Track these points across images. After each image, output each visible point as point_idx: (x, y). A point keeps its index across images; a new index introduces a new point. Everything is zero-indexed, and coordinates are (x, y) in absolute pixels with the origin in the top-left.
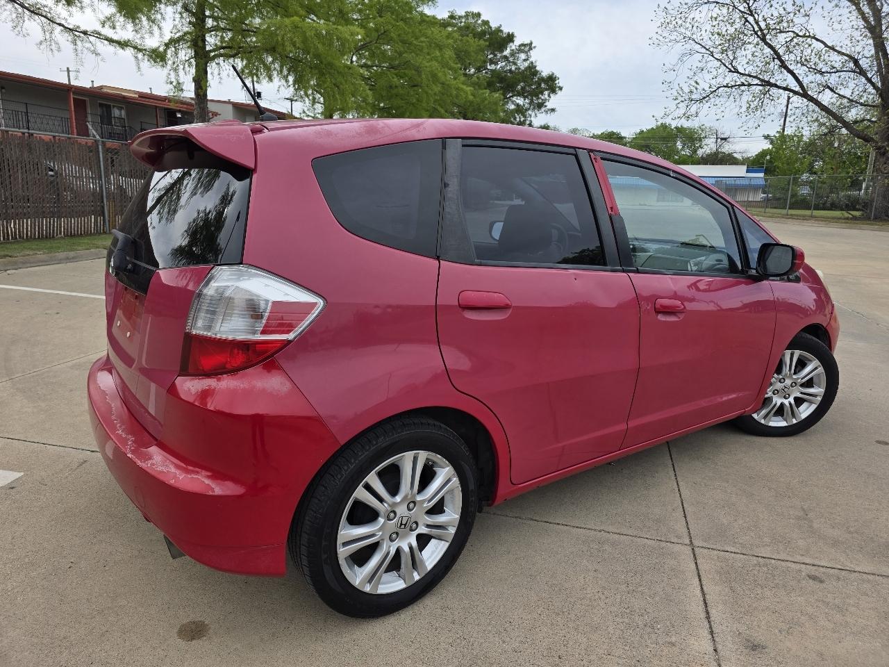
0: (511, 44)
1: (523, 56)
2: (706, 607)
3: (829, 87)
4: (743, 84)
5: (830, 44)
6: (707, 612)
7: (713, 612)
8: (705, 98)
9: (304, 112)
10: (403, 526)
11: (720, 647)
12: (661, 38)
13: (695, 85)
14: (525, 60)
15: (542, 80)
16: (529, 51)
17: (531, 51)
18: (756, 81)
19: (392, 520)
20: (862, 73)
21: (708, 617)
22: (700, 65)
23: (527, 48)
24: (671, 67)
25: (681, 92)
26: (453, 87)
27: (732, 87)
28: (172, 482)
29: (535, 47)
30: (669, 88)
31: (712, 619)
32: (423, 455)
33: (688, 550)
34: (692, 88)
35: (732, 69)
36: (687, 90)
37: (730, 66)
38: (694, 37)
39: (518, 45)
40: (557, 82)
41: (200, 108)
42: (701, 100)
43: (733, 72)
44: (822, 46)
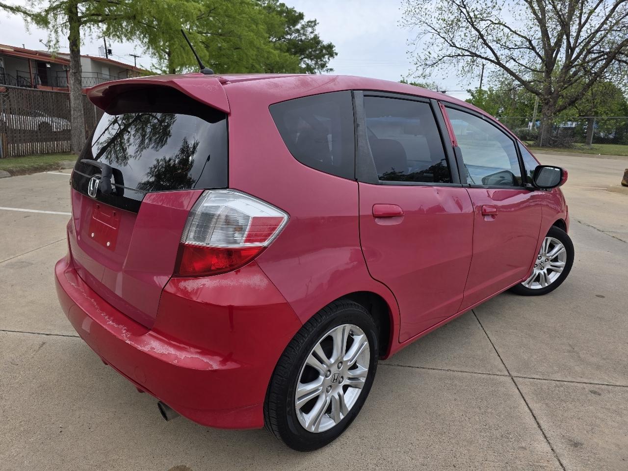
0: (301, 21)
1: (310, 30)
2: (535, 419)
3: (512, 58)
4: (459, 55)
5: (514, 30)
6: (538, 424)
7: (541, 422)
8: (435, 63)
9: (154, 66)
10: (335, 381)
11: (555, 448)
12: (405, 22)
13: (428, 54)
14: (312, 33)
15: (324, 47)
16: (314, 26)
17: (316, 26)
18: (468, 53)
19: (328, 377)
20: (533, 49)
21: (539, 427)
22: (431, 41)
23: (313, 24)
24: (412, 42)
25: (419, 59)
26: (265, 51)
27: (453, 56)
28: (175, 362)
29: (318, 23)
30: (411, 56)
31: (543, 427)
32: (348, 327)
33: (509, 379)
34: (427, 57)
35: (452, 45)
36: (423, 58)
37: (451, 43)
38: (427, 21)
39: (306, 21)
40: (334, 49)
41: (75, 61)
42: (432, 65)
43: (452, 46)
44: (509, 31)
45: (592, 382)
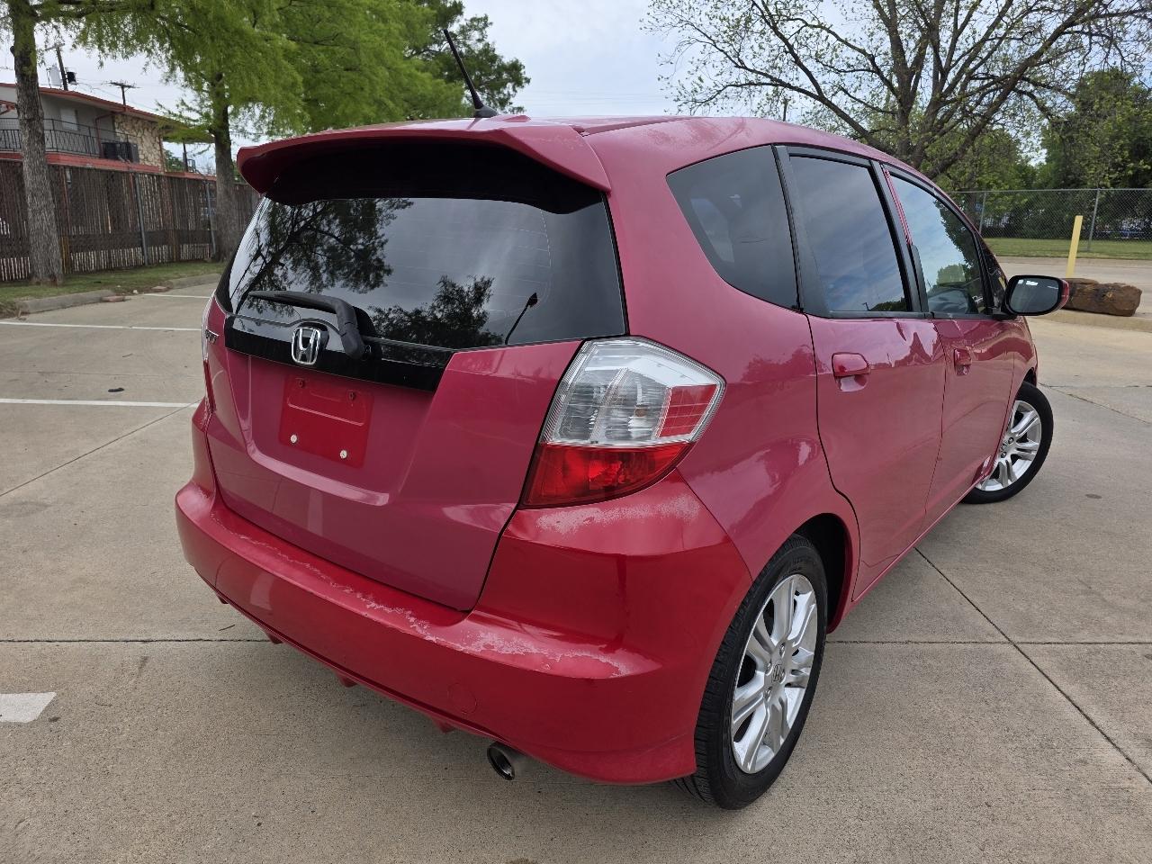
0: (459, 17)
1: (476, 35)
2: (1080, 711)
3: (843, 89)
4: (751, 83)
5: (844, 39)
6: (1088, 718)
7: (1092, 715)
8: (711, 99)
10: (777, 678)
11: (1130, 756)
12: (653, 21)
13: (699, 82)
14: (479, 40)
15: (503, 68)
16: (484, 28)
17: (486, 29)
18: (768, 80)
19: (769, 672)
20: (878, 71)
21: (1092, 723)
22: (702, 57)
23: (481, 25)
24: (668, 59)
25: (683, 92)
27: (741, 86)
28: (546, 669)
29: (491, 23)
30: (669, 86)
31: (1097, 724)
32: (795, 580)
34: (697, 87)
35: (739, 64)
36: (689, 88)
37: (736, 60)
38: (692, 20)
39: (469, 18)
40: (522, 71)
42: (706, 102)
43: (740, 67)
44: (836, 39)
45: (1141, 640)
